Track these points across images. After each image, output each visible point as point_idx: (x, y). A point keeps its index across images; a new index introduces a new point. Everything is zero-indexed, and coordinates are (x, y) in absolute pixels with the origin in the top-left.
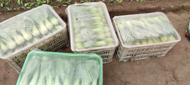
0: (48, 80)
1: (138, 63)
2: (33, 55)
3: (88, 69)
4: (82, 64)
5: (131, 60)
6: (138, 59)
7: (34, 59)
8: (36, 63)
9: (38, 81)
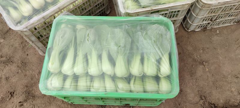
0: (91, 58)
1: (218, 32)
2: (62, 23)
3: (153, 39)
4: (142, 31)
5: (208, 29)
6: (218, 27)
7: (64, 28)
8: (69, 33)
9: (75, 61)
